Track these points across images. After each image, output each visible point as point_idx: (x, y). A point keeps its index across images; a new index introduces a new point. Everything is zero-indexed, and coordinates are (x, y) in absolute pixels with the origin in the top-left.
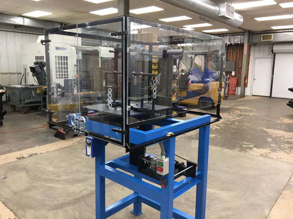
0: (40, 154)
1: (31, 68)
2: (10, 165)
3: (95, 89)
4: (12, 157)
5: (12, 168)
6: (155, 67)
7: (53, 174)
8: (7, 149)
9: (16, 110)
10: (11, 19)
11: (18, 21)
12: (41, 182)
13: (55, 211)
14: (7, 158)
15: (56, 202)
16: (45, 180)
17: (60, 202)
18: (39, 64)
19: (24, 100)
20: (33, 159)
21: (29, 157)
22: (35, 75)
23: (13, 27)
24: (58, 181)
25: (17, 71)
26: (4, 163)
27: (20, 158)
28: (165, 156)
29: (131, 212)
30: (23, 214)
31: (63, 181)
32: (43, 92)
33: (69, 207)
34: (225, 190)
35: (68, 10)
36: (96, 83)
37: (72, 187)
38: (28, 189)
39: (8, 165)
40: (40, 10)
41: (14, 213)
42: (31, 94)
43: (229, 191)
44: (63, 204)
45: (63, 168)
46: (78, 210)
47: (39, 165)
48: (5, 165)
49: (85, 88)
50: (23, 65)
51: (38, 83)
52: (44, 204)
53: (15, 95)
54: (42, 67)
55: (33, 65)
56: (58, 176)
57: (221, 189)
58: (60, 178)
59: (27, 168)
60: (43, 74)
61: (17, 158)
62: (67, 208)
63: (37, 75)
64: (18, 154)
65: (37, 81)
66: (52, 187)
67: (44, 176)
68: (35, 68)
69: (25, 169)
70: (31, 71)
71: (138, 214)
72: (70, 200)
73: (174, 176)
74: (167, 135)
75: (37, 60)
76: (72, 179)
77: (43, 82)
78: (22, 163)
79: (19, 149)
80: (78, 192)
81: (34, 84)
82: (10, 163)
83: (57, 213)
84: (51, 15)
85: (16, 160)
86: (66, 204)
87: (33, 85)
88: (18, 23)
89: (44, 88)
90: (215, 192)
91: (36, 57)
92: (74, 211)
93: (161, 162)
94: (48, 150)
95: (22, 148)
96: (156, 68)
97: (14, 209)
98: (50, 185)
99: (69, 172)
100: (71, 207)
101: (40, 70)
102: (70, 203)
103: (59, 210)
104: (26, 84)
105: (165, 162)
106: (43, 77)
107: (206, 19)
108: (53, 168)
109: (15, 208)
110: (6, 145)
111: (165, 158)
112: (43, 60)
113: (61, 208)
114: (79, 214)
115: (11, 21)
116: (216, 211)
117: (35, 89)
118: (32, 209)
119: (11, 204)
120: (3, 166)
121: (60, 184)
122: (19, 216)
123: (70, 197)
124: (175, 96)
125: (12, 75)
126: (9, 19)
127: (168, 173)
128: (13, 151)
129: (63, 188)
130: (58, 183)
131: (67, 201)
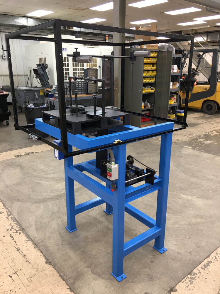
0: (36, 153)
1: (34, 70)
2: (8, 162)
3: (90, 91)
4: (11, 155)
5: (10, 164)
6: (153, 67)
7: (43, 172)
8: (9, 147)
9: (22, 111)
10: (16, 20)
11: (22, 22)
12: (31, 178)
13: (37, 205)
14: (7, 155)
15: (40, 197)
16: (35, 177)
17: (44, 197)
18: (41, 66)
19: (28, 102)
20: (29, 157)
21: (26, 155)
22: (38, 77)
23: (19, 28)
24: (46, 178)
25: (24, 73)
26: (3, 160)
27: (18, 156)
28: (114, 163)
29: (104, 211)
30: (10, 205)
31: (51, 178)
32: (46, 94)
33: (50, 202)
34: (203, 198)
35: (69, 7)
36: (90, 85)
37: (57, 184)
38: (19, 184)
39: (7, 162)
40: (42, 9)
41: (3, 204)
42: (35, 96)
43: (207, 199)
44: (46, 198)
45: (53, 167)
46: (58, 205)
47: (33, 163)
48: (5, 161)
49: (82, 90)
50: (28, 67)
51: (41, 84)
52: (30, 198)
53: (21, 97)
54: (43, 68)
55: (35, 67)
56: (47, 174)
57: (200, 197)
58: (48, 176)
59: (22, 165)
60: (45, 76)
61: (16, 156)
62: (48, 203)
63: (40, 77)
64: (16, 152)
65: (40, 83)
66: (40, 183)
67: (36, 174)
68: (38, 70)
69: (20, 166)
70: (35, 73)
71: (109, 213)
72: (53, 196)
73: (126, 182)
74: (114, 142)
75: (40, 62)
76: (59, 177)
77: (46, 85)
78: (19, 160)
79: (18, 147)
80: (61, 189)
81: (38, 86)
82: (8, 160)
83: (39, 206)
84: (53, 13)
85: (14, 157)
86: (48, 199)
87: (36, 87)
88: (22, 24)
89: (46, 90)
90: (192, 199)
91: (39, 58)
92: (54, 206)
93: (110, 168)
94: (43, 149)
95: (21, 147)
96: (155, 69)
97: (3, 201)
98: (39, 181)
99: (58, 171)
100: (53, 202)
101: (42, 72)
102: (52, 199)
103: (41, 204)
104: (32, 86)
105: (113, 168)
106: (45, 80)
107: (215, 11)
108: (44, 166)
109: (5, 200)
110: (9, 143)
111: (114, 164)
112: (45, 62)
113: (43, 202)
114: (58, 208)
115: (16, 22)
116: (187, 217)
117: (38, 91)
118: (19, 202)
119: (2, 196)
120: (2, 162)
121: (47, 181)
122: (7, 207)
123: (53, 193)
124: (175, 99)
125: (19, 77)
126: (14, 20)
127: (118, 178)
128: (13, 149)
129: (49, 185)
130: (45, 180)
131: (50, 197)
